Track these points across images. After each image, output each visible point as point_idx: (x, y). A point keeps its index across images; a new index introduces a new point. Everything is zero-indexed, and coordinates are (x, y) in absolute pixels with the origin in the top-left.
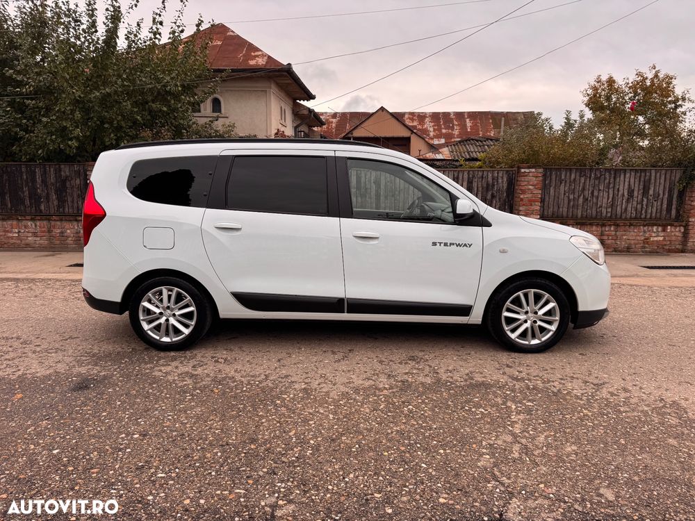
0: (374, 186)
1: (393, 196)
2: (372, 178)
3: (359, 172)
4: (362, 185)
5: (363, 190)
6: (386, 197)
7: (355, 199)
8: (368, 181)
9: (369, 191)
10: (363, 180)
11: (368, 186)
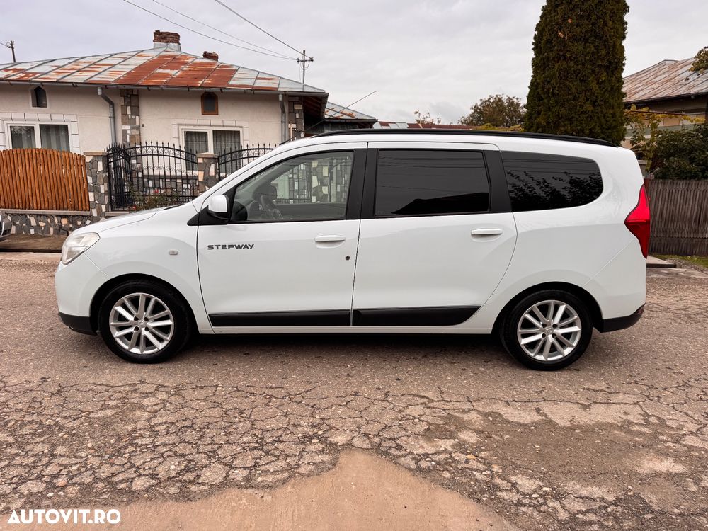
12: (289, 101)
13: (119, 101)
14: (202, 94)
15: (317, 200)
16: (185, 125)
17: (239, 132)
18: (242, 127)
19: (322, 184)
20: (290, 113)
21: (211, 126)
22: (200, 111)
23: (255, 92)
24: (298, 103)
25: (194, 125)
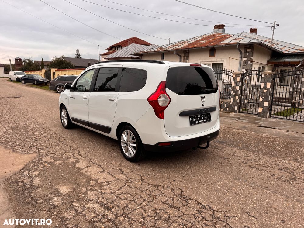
12: (245, 48)
13: (183, 55)
14: (210, 49)
15: (233, 93)
16: (203, 62)
17: (222, 63)
18: (223, 61)
19: (237, 85)
20: (244, 53)
21: (212, 61)
22: (208, 56)
23: (226, 45)
24: (249, 48)
25: (206, 62)
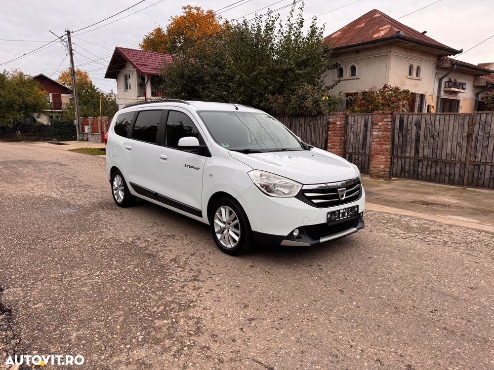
0: (414, 128)
1: (432, 137)
2: (414, 120)
3: (402, 116)
4: (404, 127)
5: (404, 131)
6: (425, 138)
7: (397, 138)
8: (410, 123)
9: (410, 131)
10: (405, 122)
11: (409, 128)
